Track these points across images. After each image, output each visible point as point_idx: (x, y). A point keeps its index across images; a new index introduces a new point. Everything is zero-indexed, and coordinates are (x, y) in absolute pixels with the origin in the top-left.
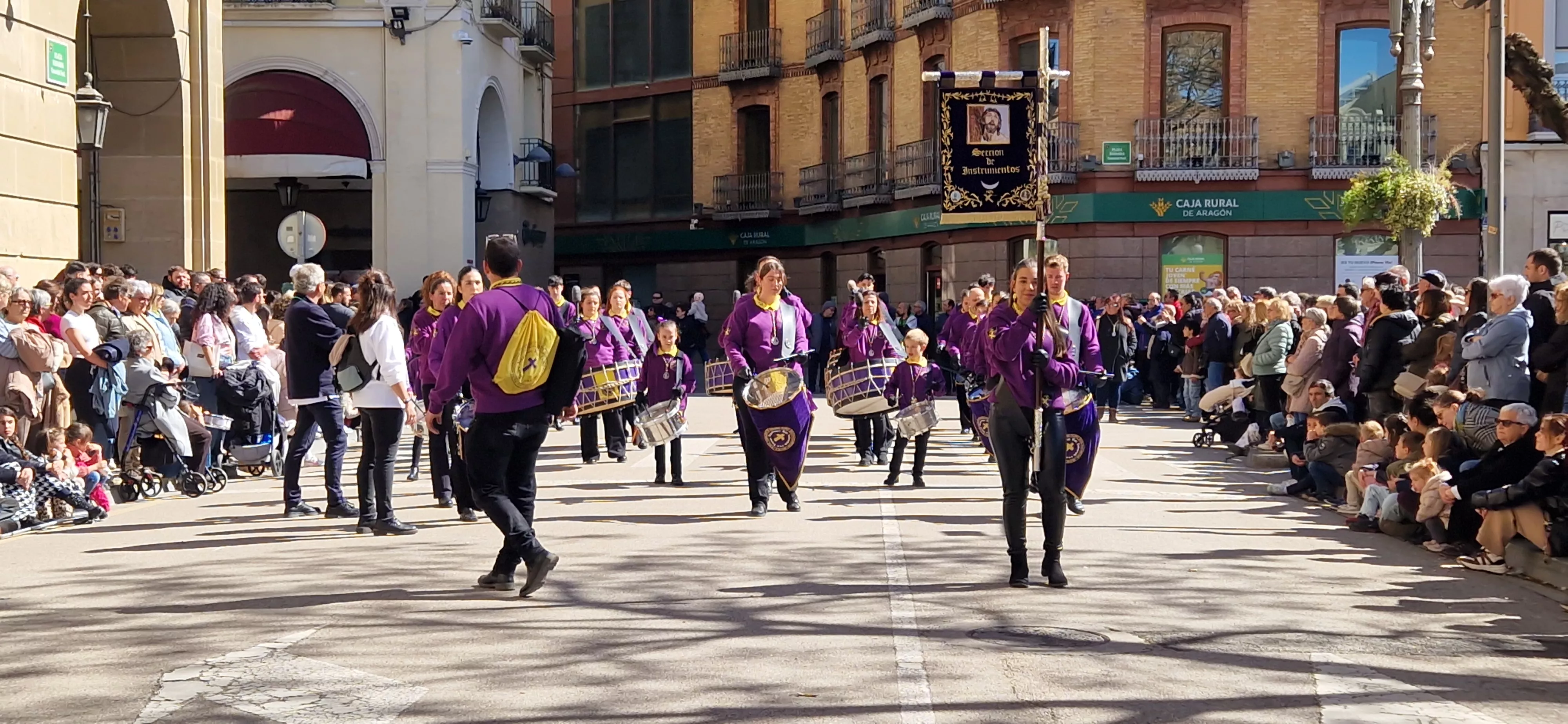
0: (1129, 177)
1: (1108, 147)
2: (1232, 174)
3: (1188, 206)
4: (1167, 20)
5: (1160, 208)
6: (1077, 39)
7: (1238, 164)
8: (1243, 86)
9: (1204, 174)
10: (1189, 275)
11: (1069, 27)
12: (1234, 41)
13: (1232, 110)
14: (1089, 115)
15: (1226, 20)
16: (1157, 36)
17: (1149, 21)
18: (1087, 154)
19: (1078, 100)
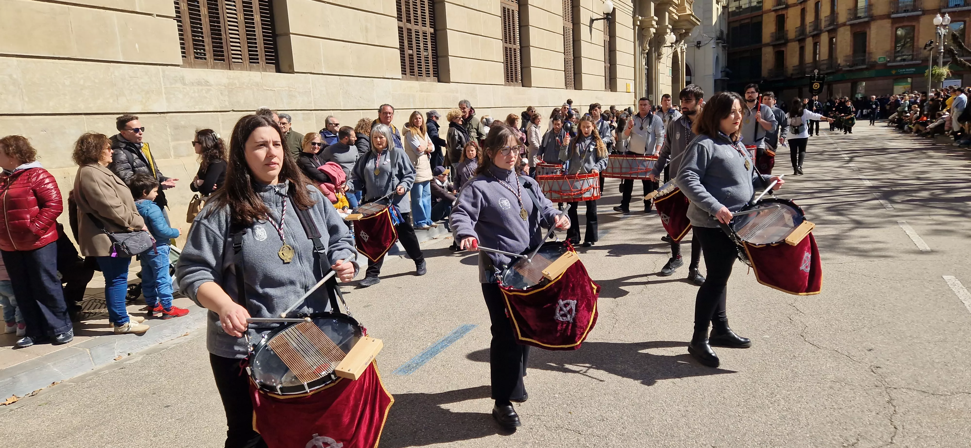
0: (885, 65)
1: (879, 58)
2: (914, 62)
3: (902, 71)
4: (897, 25)
5: (894, 72)
6: (872, 32)
7: (916, 60)
8: (918, 40)
9: (906, 63)
10: (901, 88)
11: (870, 28)
12: (916, 29)
13: (915, 46)
14: (874, 50)
15: (914, 24)
16: (894, 29)
17: (892, 27)
18: (873, 60)
19: (871, 47)
